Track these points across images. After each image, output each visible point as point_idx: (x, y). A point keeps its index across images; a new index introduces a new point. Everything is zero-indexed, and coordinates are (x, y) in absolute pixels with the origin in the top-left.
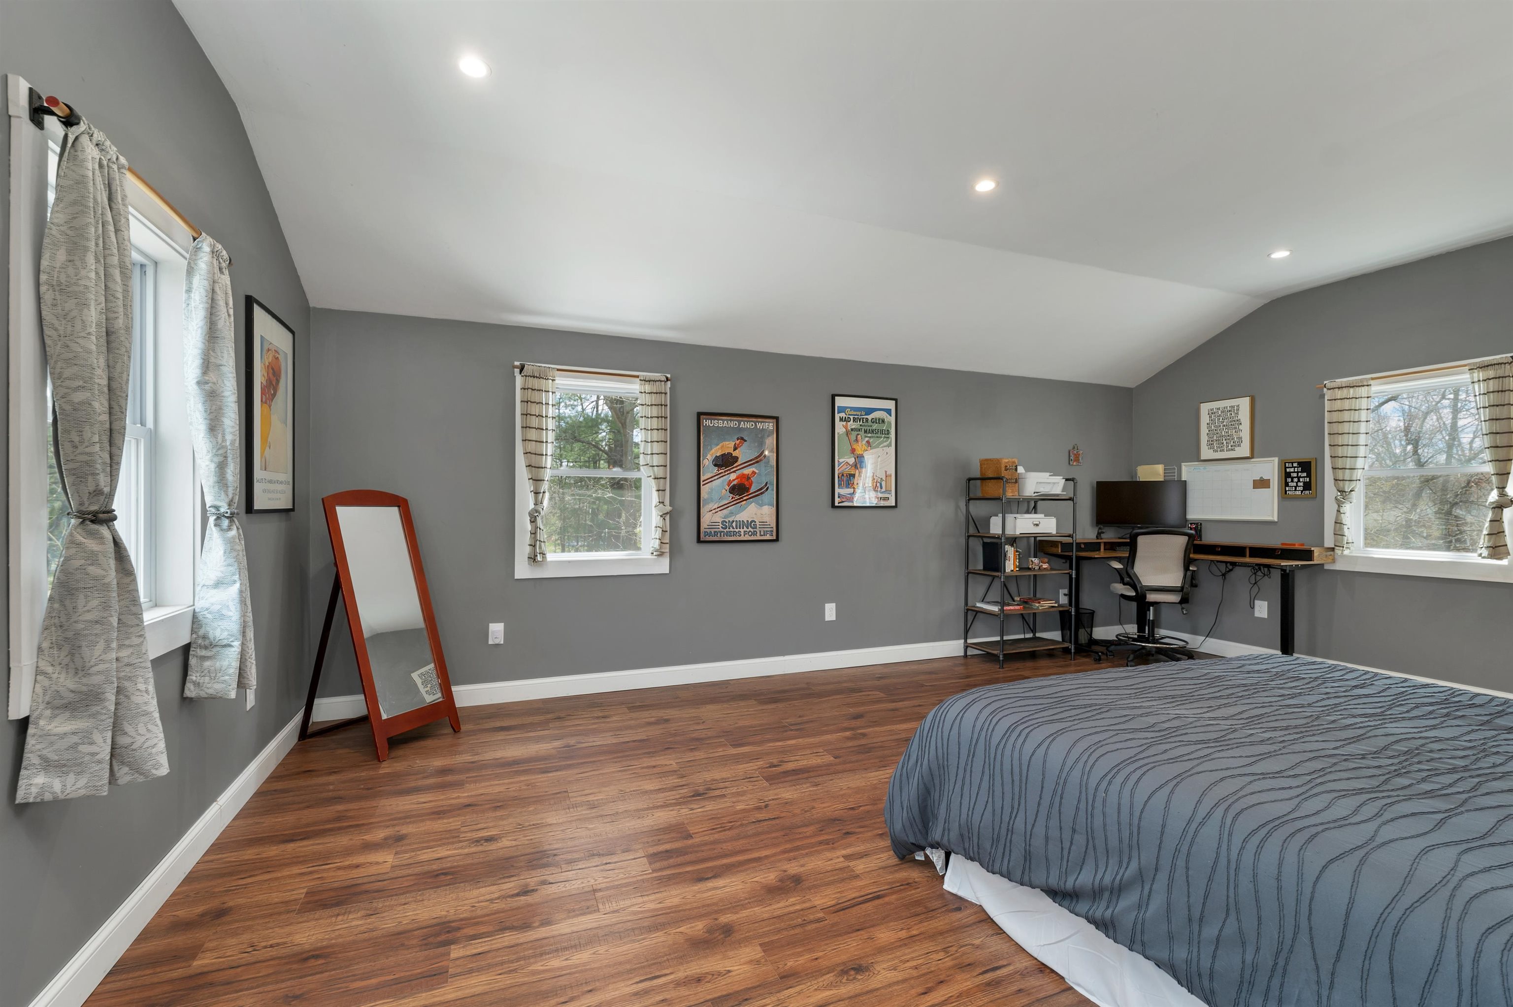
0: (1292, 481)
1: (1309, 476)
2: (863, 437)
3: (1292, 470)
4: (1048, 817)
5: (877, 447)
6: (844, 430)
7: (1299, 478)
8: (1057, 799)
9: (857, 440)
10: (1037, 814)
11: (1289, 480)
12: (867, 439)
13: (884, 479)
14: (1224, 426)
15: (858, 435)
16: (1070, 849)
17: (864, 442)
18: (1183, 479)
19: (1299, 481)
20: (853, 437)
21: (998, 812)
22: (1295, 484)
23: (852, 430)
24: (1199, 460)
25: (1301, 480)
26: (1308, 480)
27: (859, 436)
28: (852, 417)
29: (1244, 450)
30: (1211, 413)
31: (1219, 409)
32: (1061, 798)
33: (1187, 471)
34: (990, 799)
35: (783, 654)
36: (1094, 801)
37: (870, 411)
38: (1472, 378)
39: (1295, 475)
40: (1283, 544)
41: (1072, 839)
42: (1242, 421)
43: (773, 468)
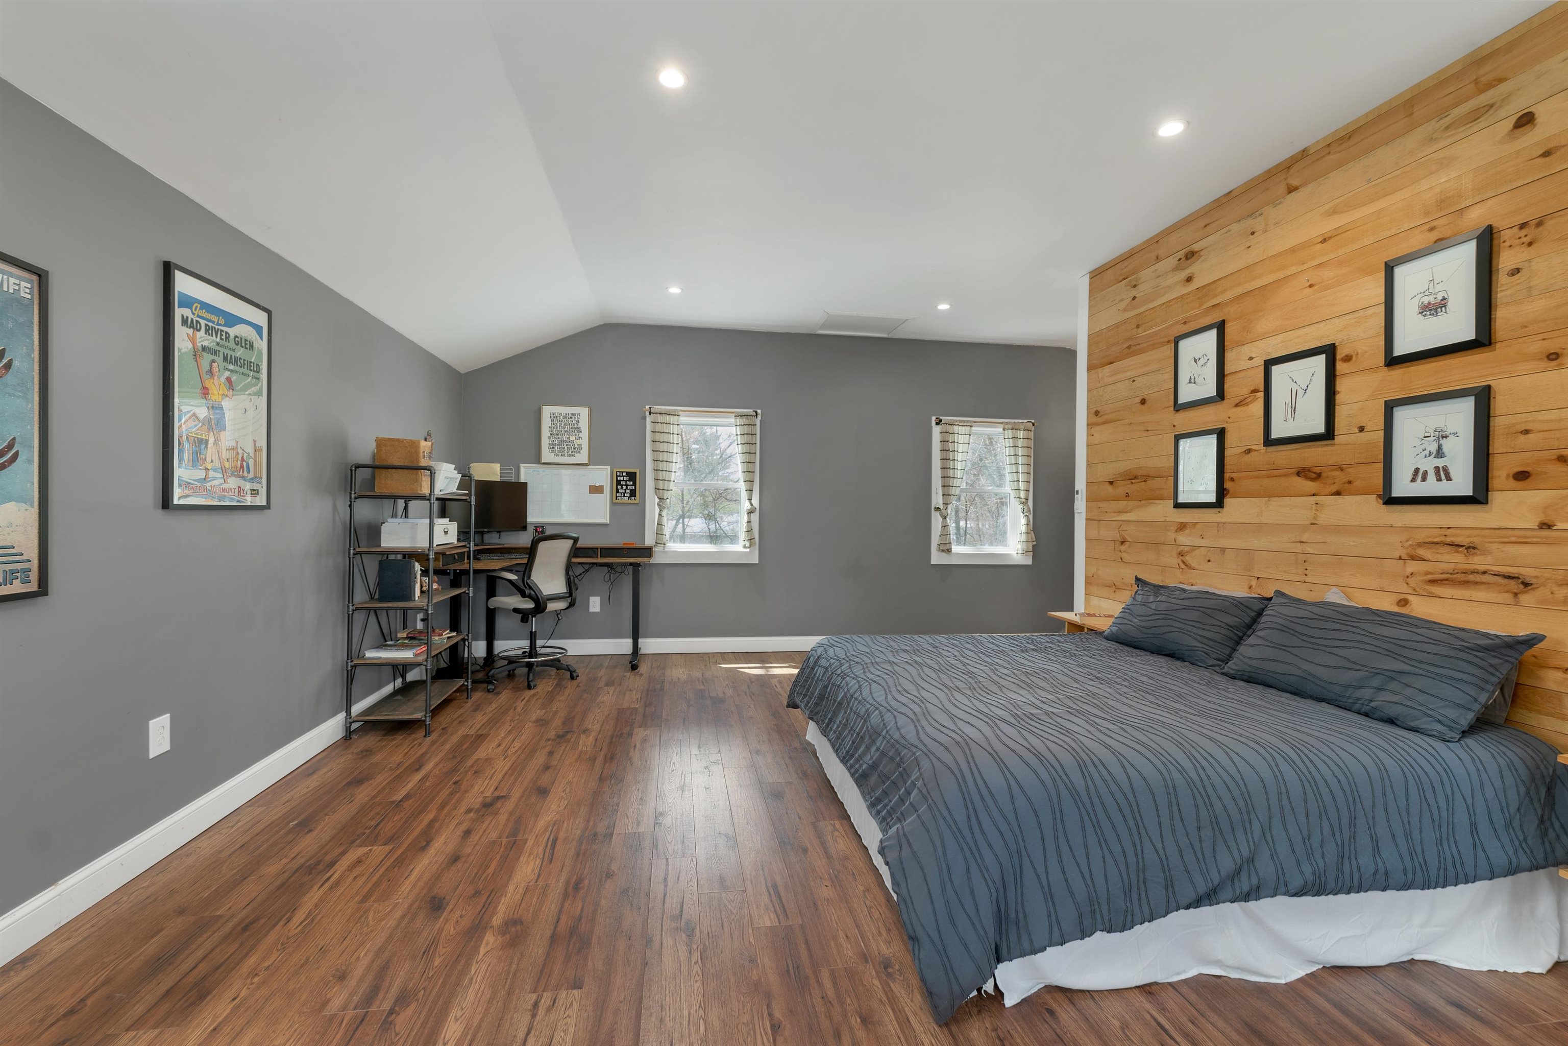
0: (622, 488)
1: (634, 484)
2: (222, 368)
3: (622, 478)
4: (1173, 831)
5: (244, 389)
6: (190, 346)
7: (627, 485)
8: (1175, 808)
9: (210, 372)
10: (1161, 835)
11: (619, 487)
12: (227, 374)
13: (252, 454)
14: (565, 431)
15: (213, 361)
16: (1202, 848)
17: (223, 379)
18: (522, 480)
19: (627, 488)
20: (205, 365)
21: (1120, 858)
22: (624, 491)
23: (204, 349)
24: (538, 460)
25: (629, 487)
26: (633, 488)
27: (215, 365)
28: (203, 322)
29: (583, 457)
30: (553, 417)
31: (560, 414)
32: (1178, 805)
33: (527, 473)
34: (1105, 850)
35: (53, 881)
36: (1206, 792)
37: (233, 320)
38: (736, 422)
39: (624, 483)
40: (624, 544)
41: (1200, 837)
42: (582, 429)
43: (32, 403)
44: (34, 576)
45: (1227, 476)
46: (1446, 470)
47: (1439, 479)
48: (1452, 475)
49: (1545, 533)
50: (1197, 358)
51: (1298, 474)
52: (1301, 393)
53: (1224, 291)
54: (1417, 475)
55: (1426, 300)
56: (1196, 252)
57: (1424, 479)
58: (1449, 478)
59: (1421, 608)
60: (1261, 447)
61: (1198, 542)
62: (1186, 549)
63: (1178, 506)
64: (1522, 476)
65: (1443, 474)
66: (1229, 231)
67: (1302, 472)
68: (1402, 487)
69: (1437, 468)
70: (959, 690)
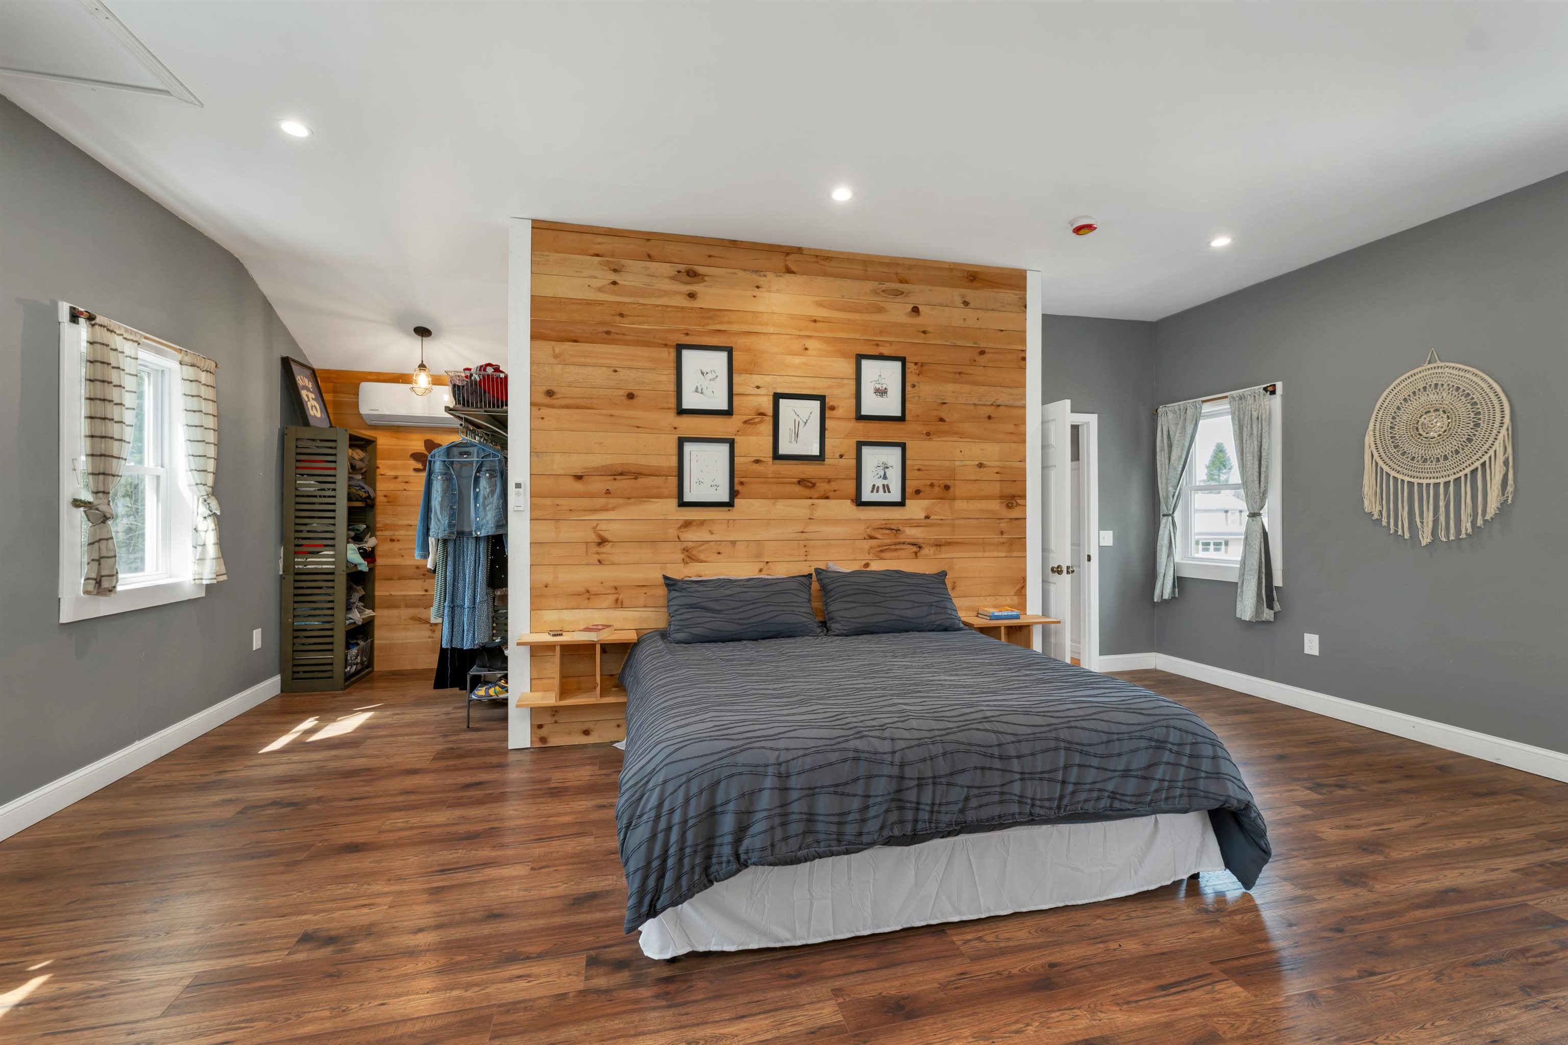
45: (736, 480)
46: (888, 486)
47: (885, 492)
48: (891, 490)
49: (927, 521)
50: (704, 371)
51: (799, 483)
52: (802, 424)
53: (730, 323)
54: (874, 489)
55: (878, 386)
56: (700, 275)
57: (877, 491)
58: (889, 492)
59: (877, 566)
60: (771, 460)
61: (706, 537)
62: (691, 544)
63: (682, 504)
64: (918, 492)
65: (886, 489)
66: (736, 274)
67: (801, 482)
68: (866, 496)
69: (884, 485)
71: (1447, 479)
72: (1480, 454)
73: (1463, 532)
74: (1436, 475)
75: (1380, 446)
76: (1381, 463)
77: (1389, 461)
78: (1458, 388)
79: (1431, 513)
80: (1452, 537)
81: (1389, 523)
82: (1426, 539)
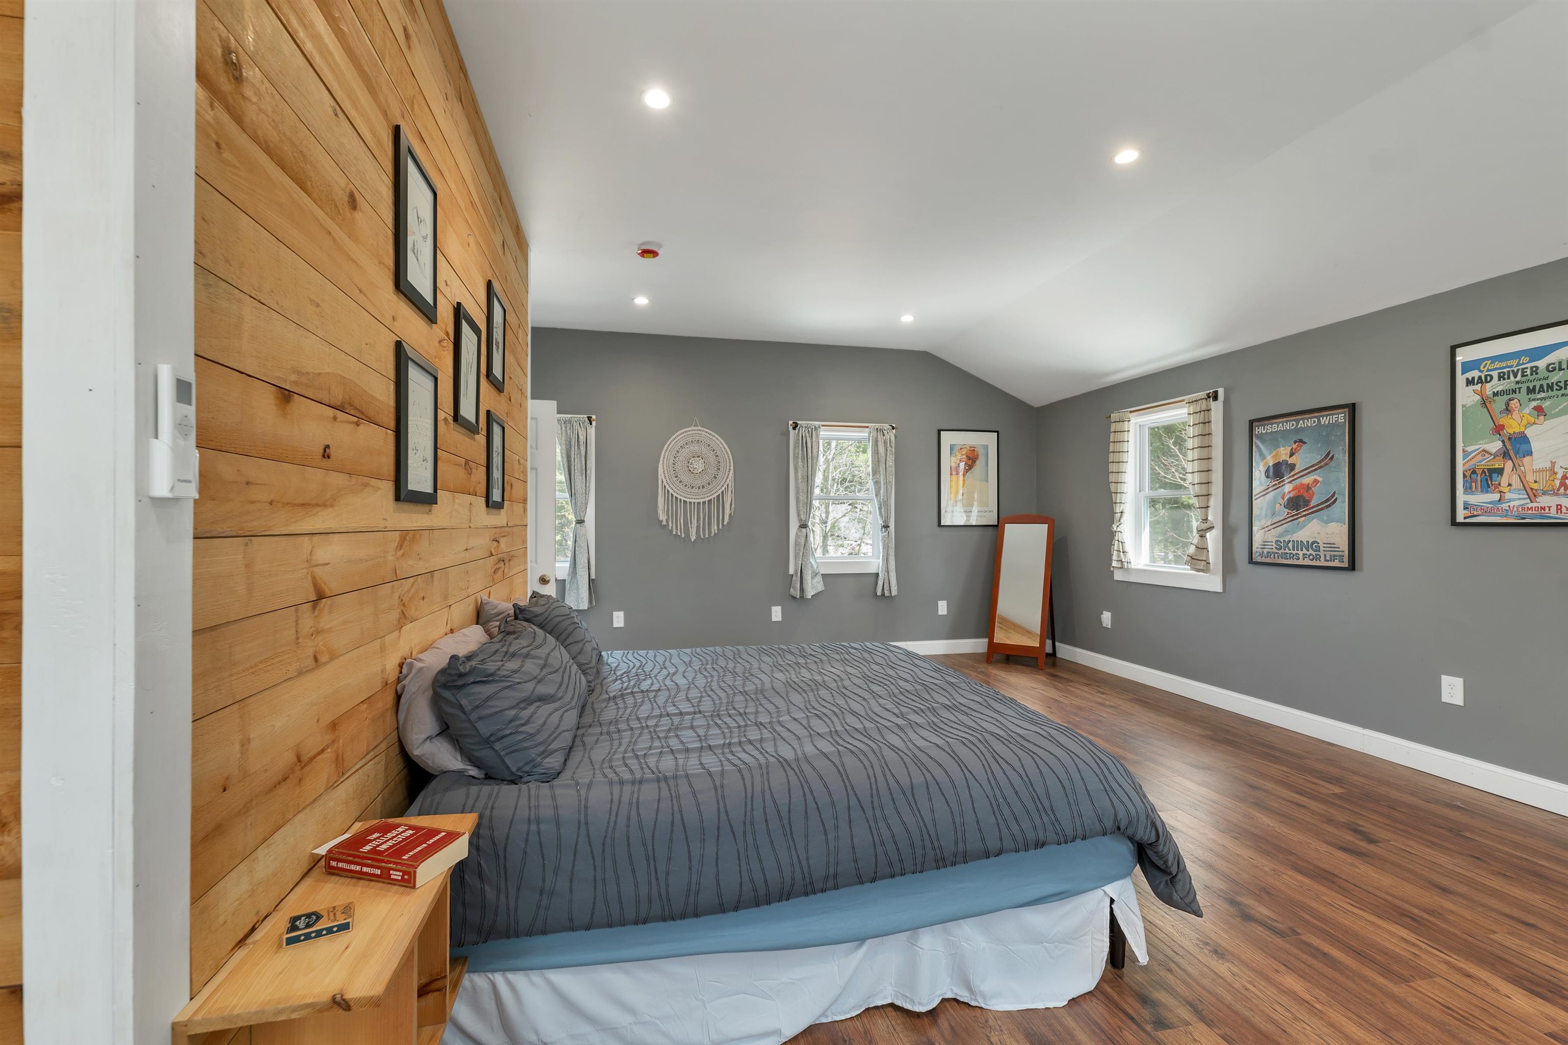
2: (1525, 401)
9: (1508, 410)
12: (1534, 403)
15: (1512, 400)
17: (1528, 411)
20: (1502, 406)
23: (1497, 394)
27: (1514, 402)
28: (1497, 373)
37: (1542, 352)
43: (1345, 473)
44: (1346, 559)
60: (452, 421)
70: (946, 707)
71: (704, 500)
72: (720, 486)
73: (713, 532)
74: (698, 497)
75: (667, 475)
76: (667, 487)
77: (672, 486)
78: (709, 445)
79: (696, 521)
80: (707, 536)
81: (672, 527)
82: (693, 538)
